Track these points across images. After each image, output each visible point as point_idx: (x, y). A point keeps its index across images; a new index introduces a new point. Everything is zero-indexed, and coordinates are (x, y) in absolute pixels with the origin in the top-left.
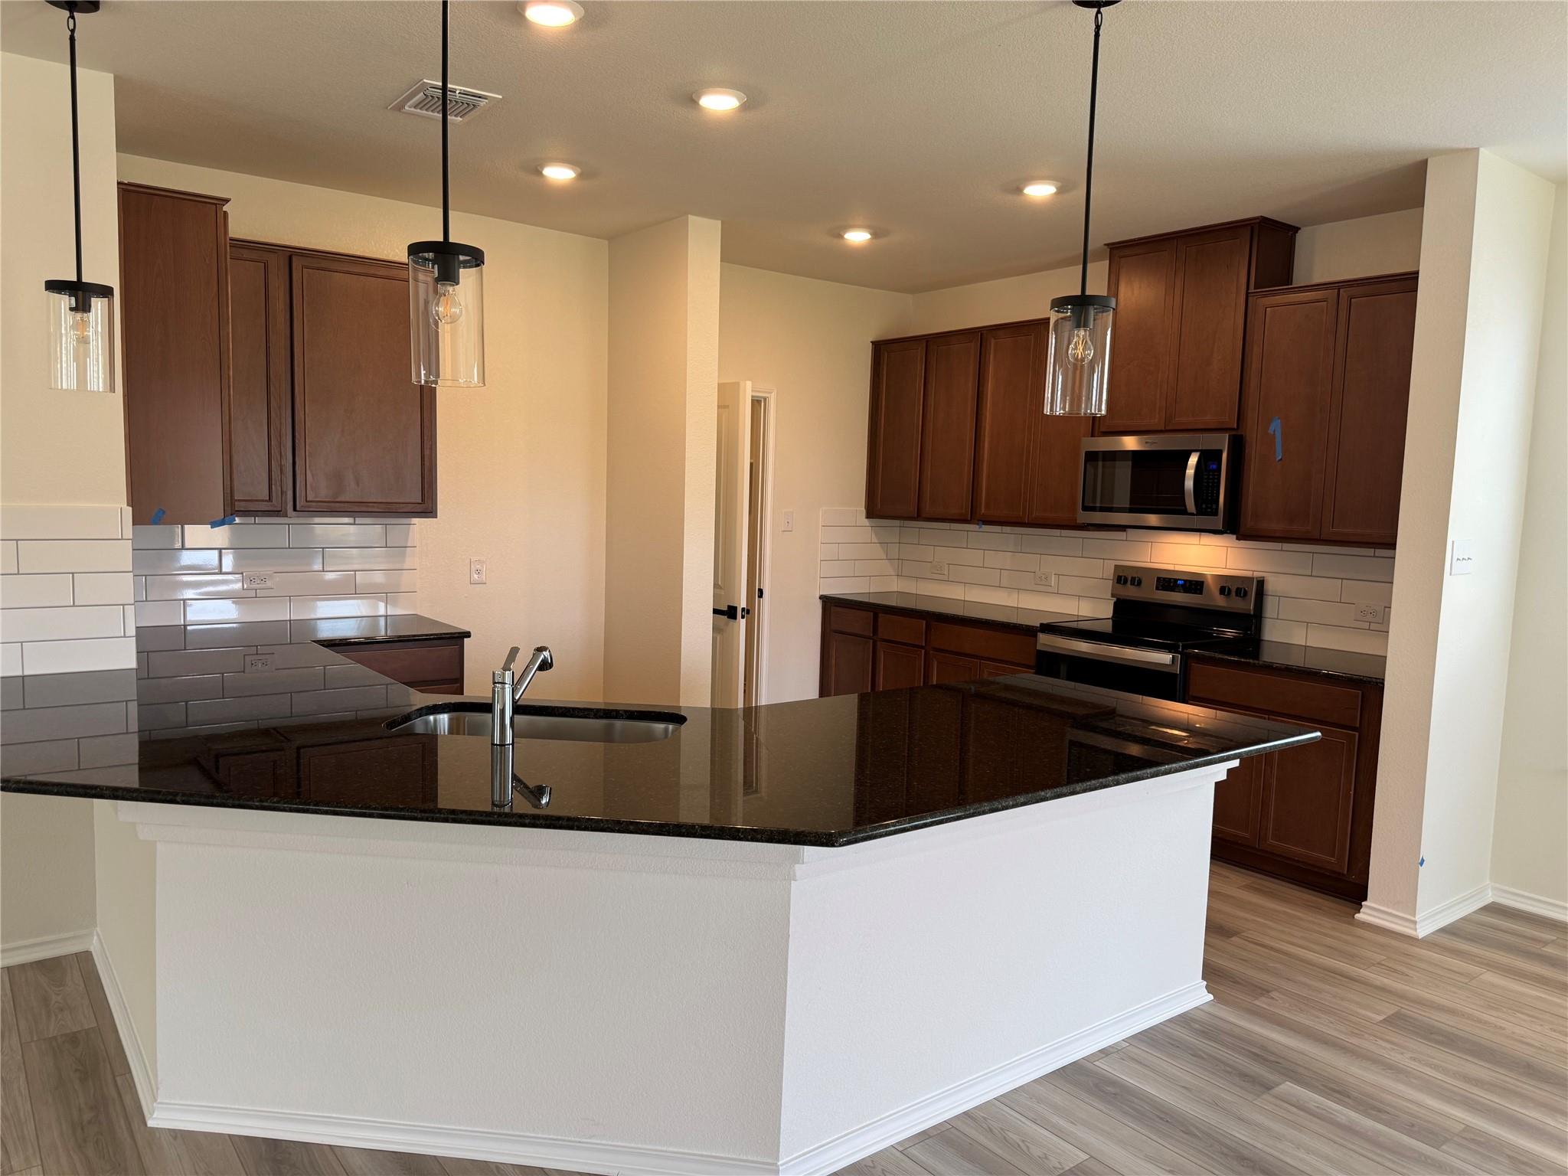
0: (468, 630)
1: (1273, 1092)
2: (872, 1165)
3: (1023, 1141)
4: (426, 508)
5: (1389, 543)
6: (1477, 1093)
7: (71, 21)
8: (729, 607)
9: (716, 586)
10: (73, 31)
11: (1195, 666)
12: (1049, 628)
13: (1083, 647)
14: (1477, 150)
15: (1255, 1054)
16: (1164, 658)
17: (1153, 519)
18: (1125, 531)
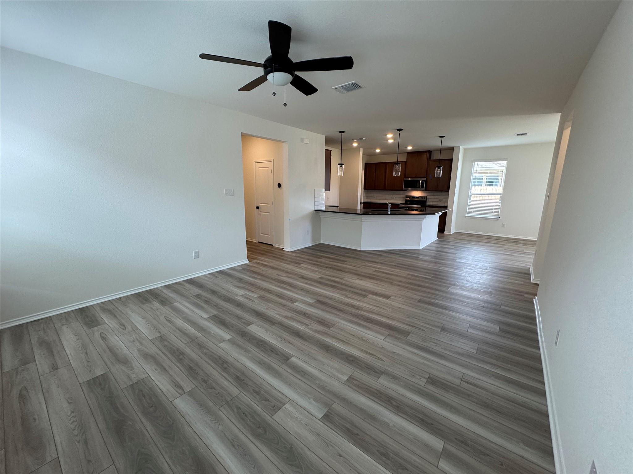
14: (460, 147)
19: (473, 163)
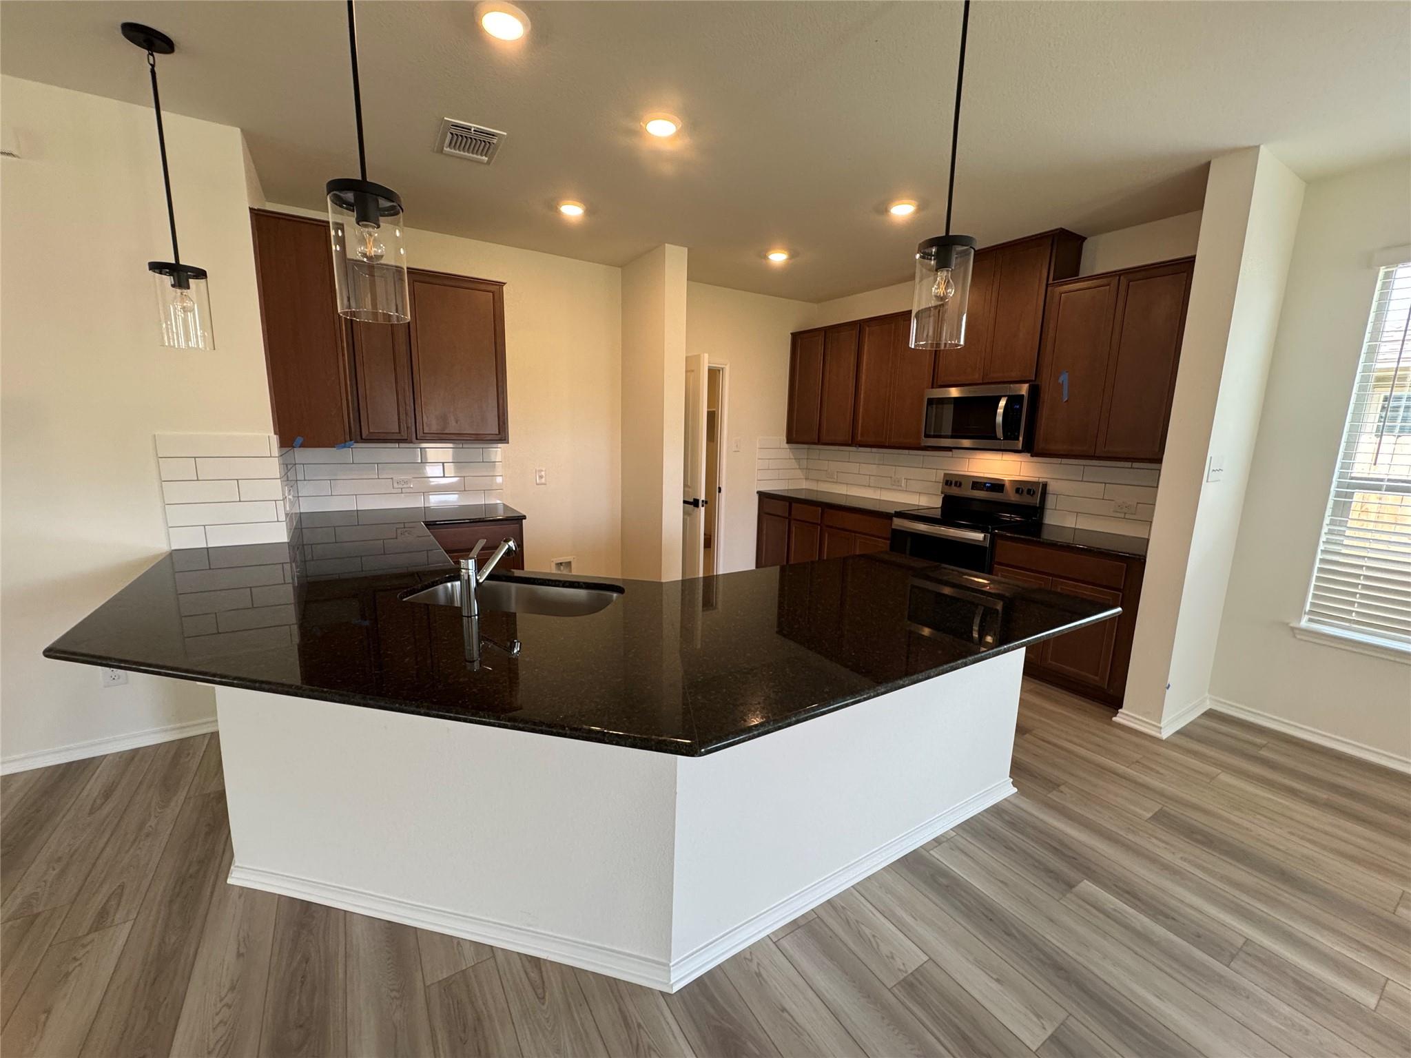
0: (525, 514)
1: (1074, 890)
2: (750, 958)
3: (874, 936)
4: (501, 436)
5: (1156, 458)
6: (1245, 899)
7: (151, 57)
8: (694, 499)
9: (685, 485)
10: (153, 66)
11: (1000, 542)
12: (900, 515)
13: (922, 527)
14: (1258, 147)
15: (1055, 848)
16: (979, 536)
17: (966, 443)
18: (951, 451)
19: (1382, 270)
